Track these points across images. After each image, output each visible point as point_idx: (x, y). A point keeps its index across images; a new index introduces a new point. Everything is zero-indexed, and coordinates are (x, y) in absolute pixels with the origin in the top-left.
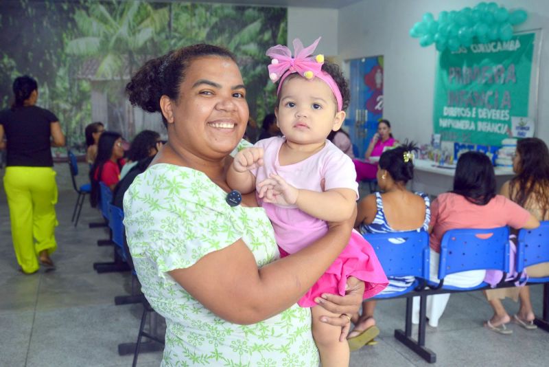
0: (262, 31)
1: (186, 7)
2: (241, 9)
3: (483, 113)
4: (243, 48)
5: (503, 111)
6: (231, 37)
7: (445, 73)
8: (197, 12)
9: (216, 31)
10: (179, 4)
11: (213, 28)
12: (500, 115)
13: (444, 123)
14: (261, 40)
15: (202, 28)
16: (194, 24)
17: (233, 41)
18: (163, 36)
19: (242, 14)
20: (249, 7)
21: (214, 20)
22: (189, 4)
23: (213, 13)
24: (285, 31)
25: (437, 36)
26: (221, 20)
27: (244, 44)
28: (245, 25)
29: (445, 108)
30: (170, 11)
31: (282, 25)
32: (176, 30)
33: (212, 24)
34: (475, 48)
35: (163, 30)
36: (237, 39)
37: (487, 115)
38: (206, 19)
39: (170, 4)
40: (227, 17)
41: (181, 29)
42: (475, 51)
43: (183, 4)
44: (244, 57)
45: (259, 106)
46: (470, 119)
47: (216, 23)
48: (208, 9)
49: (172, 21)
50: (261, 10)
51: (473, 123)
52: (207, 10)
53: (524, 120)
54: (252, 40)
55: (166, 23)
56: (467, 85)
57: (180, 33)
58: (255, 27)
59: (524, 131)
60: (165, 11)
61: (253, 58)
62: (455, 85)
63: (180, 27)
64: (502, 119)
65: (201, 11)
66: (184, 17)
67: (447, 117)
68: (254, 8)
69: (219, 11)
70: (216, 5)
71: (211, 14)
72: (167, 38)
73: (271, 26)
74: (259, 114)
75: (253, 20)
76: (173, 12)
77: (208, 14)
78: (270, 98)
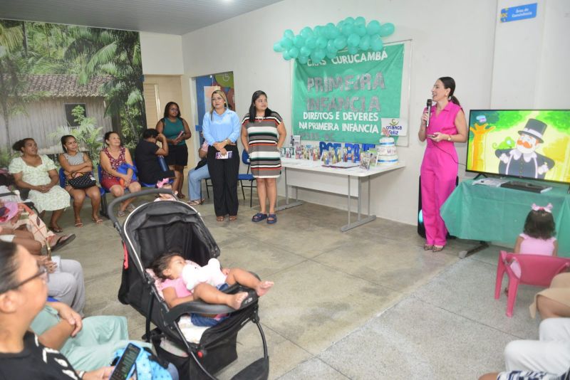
0: (118, 52)
1: (40, 26)
2: (97, 31)
3: (348, 116)
4: (102, 67)
5: (371, 114)
6: (89, 57)
7: (302, 83)
8: (52, 32)
9: (74, 51)
10: (33, 24)
11: (70, 48)
12: (368, 117)
13: (303, 126)
14: (118, 60)
15: (60, 48)
16: (51, 43)
17: (92, 60)
18: (19, 54)
19: (98, 36)
20: (105, 30)
21: (71, 40)
22: (43, 23)
23: (70, 34)
24: (139, 53)
25: (303, 49)
26: (78, 40)
27: (103, 64)
28: (101, 46)
29: (305, 113)
30: (23, 29)
31: (136, 47)
32: (32, 49)
33: (69, 44)
34: (335, 60)
35: (18, 48)
36: (95, 58)
37: (352, 117)
38: (63, 39)
39: (23, 23)
40: (83, 38)
41: (36, 48)
42: (335, 63)
43: (37, 23)
44: (105, 76)
45: (123, 118)
46: (334, 121)
47: (73, 43)
48: (63, 29)
49: (27, 39)
50: (115, 32)
51: (336, 125)
52: (62, 31)
53: (396, 121)
54: (110, 60)
55: (21, 42)
56: (328, 92)
57: (37, 52)
58: (111, 48)
59: (396, 130)
60: (18, 29)
61: (113, 76)
62: (315, 93)
63: (36, 46)
64: (370, 120)
65: (55, 30)
66: (39, 36)
67: (307, 120)
68: (109, 31)
69: (75, 32)
70: (72, 26)
71: (68, 35)
72: (23, 57)
73: (126, 48)
74: (124, 125)
75: (110, 42)
76: (27, 31)
77: (64, 34)
78: (131, 110)
